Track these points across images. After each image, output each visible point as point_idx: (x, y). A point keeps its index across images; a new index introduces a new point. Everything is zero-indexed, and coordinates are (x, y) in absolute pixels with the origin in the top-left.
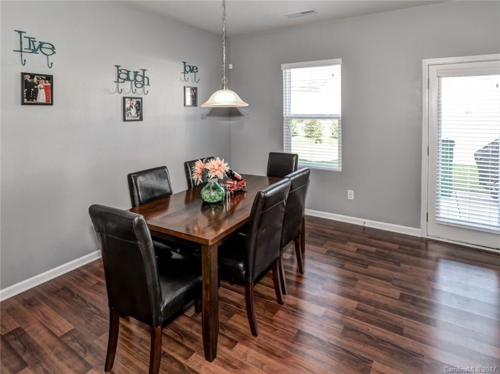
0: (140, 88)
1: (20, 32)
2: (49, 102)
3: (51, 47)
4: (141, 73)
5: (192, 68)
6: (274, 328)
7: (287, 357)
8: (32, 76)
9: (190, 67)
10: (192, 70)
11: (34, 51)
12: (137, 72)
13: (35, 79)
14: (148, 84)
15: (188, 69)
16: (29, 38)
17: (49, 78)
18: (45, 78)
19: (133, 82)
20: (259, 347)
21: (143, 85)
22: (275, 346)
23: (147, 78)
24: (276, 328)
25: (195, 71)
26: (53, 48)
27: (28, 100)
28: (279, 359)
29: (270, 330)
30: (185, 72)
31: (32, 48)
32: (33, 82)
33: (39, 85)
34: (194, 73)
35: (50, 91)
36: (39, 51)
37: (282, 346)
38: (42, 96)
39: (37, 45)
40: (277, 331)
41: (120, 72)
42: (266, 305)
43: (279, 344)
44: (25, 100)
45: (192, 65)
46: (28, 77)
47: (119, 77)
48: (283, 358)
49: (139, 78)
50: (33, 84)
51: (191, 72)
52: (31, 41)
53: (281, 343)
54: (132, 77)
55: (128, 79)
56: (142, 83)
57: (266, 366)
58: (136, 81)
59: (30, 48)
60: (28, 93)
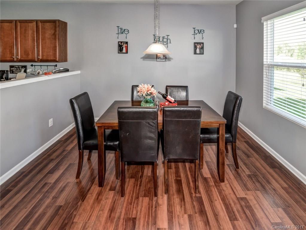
0: (166, 45)
1: (118, 27)
2: (127, 52)
3: (127, 30)
4: (166, 37)
5: (200, 31)
6: (132, 203)
7: (111, 221)
8: (121, 42)
9: (198, 30)
10: (200, 32)
11: (122, 33)
12: (164, 37)
13: (122, 44)
14: (170, 43)
15: (197, 32)
16: (121, 28)
17: (127, 43)
18: (125, 43)
19: (162, 42)
20: (114, 202)
21: (167, 43)
22: (118, 210)
23: (170, 39)
24: (132, 204)
25: (202, 32)
26: (128, 31)
27: (120, 52)
28: (108, 217)
29: (129, 201)
30: (195, 34)
31: (122, 32)
32: (121, 45)
33: (123, 46)
34: (201, 34)
35: (127, 48)
36: (124, 33)
37: (119, 214)
38: (124, 51)
39: (123, 30)
40: (130, 205)
41: (155, 38)
42: (149, 189)
43: (119, 211)
44: (119, 52)
45: (200, 29)
46: (120, 43)
47: (155, 40)
48: (110, 220)
49: (165, 40)
50: (122, 46)
51: (199, 33)
52: (121, 29)
53: (121, 212)
54: (161, 40)
55: (159, 41)
56: (167, 42)
57: (101, 213)
58: (164, 41)
59: (121, 32)
60: (120, 49)
